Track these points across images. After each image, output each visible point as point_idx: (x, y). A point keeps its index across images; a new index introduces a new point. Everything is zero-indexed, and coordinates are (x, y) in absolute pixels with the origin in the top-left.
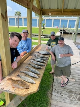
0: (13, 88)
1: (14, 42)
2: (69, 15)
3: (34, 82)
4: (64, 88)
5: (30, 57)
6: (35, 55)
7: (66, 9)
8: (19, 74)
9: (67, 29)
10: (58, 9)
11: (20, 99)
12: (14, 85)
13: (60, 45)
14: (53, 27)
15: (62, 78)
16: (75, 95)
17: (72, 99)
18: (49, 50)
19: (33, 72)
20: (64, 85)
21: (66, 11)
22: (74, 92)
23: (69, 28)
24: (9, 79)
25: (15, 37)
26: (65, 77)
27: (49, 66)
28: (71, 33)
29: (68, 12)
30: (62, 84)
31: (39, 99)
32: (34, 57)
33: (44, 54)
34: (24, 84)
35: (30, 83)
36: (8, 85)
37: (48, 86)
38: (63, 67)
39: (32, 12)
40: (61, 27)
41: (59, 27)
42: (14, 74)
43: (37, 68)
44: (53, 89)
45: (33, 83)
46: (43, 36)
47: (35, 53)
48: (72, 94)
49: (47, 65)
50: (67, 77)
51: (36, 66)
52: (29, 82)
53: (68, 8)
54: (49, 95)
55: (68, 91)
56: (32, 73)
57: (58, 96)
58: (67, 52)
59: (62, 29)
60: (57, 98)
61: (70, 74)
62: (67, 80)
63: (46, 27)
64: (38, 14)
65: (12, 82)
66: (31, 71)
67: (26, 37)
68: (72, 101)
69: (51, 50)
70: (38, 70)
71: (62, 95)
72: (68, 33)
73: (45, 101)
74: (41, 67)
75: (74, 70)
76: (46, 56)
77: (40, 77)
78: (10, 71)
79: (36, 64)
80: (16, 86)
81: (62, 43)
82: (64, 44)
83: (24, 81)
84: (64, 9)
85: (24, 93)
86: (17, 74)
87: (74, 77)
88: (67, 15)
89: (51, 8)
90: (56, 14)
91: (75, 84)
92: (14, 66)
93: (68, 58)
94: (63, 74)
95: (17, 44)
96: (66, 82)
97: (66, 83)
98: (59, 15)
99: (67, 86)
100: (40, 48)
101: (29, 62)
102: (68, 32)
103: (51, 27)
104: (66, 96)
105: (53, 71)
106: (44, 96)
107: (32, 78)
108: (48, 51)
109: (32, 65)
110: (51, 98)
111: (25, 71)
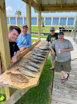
0: (12, 81)
1: (13, 36)
2: (68, 10)
3: (34, 76)
4: (64, 83)
5: (30, 52)
6: (35, 50)
7: (66, 4)
8: (19, 68)
9: (66, 26)
10: (57, 4)
11: (20, 93)
12: (13, 78)
13: (59, 39)
14: (53, 25)
15: (62, 73)
16: (76, 90)
17: (73, 94)
18: (49, 45)
19: (33, 67)
20: (64, 81)
21: (65, 7)
22: (74, 87)
23: (68, 26)
24: (8, 73)
25: (14, 30)
26: (65, 72)
27: (49, 62)
28: (70, 31)
29: (67, 7)
30: (63, 80)
31: (40, 94)
32: (33, 52)
33: (44, 49)
34: (23, 78)
35: (30, 76)
36: (7, 79)
37: (48, 81)
38: (63, 62)
39: (32, 7)
40: (60, 25)
41: (58, 25)
42: (13, 68)
43: (37, 63)
44: (53, 85)
45: (32, 77)
46: (43, 34)
47: (35, 49)
48: (73, 90)
49: (46, 60)
50: (67, 72)
51: (36, 60)
52: (28, 76)
53: (67, 3)
54: (50, 90)
55: (69, 86)
56: (31, 67)
57: (58, 92)
58: (67, 47)
59: (61, 26)
60: (57, 94)
61: (71, 70)
62: (68, 75)
63: (45, 25)
64: (38, 10)
65: (11, 75)
66: (31, 65)
67: (26, 32)
68: (73, 96)
69: (51, 45)
70: (38, 64)
71: (63, 90)
72: (67, 31)
73: (45, 96)
74: (41, 62)
75: (74, 66)
76: (46, 51)
77: (40, 71)
78: (9, 65)
79: (36, 59)
80: (15, 80)
81: (62, 38)
82: (64, 39)
83: (23, 75)
84: (63, 4)
85: (23, 87)
86: (16, 68)
87: (74, 72)
88: (67, 10)
89: (50, 4)
90: (55, 9)
91: (75, 79)
92: (14, 60)
93: (68, 53)
94: (63, 70)
95: (16, 38)
96: (66, 77)
97: (66, 79)
98: (58, 10)
99: (67, 82)
100: (40, 44)
101: (29, 57)
102: (67, 29)
103: (51, 25)
104: (67, 92)
105: (53, 67)
106: (44, 91)
107: (32, 72)
108: (48, 47)
109: (32, 60)
110: (52, 94)
111: (25, 65)
